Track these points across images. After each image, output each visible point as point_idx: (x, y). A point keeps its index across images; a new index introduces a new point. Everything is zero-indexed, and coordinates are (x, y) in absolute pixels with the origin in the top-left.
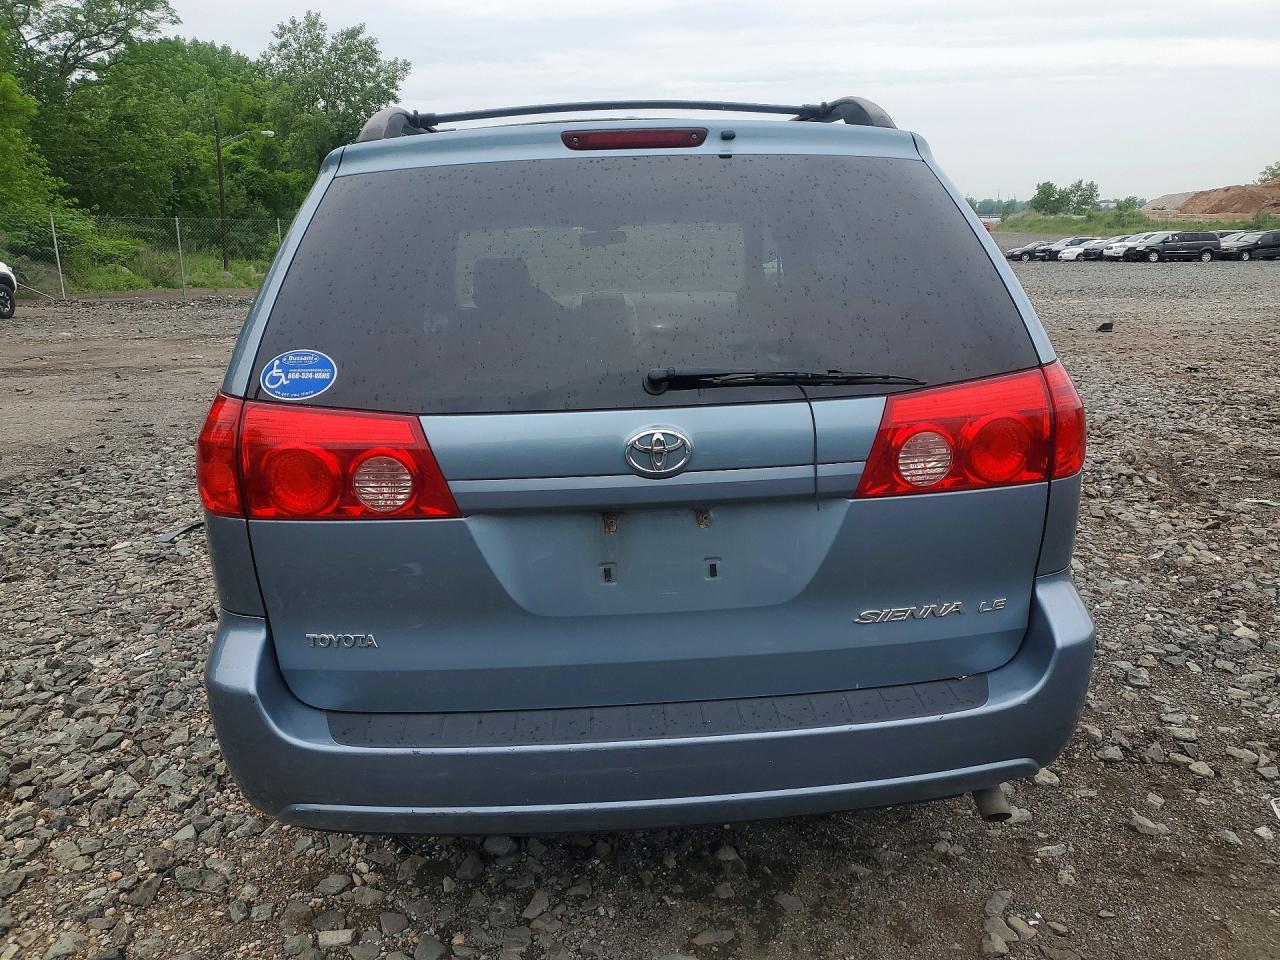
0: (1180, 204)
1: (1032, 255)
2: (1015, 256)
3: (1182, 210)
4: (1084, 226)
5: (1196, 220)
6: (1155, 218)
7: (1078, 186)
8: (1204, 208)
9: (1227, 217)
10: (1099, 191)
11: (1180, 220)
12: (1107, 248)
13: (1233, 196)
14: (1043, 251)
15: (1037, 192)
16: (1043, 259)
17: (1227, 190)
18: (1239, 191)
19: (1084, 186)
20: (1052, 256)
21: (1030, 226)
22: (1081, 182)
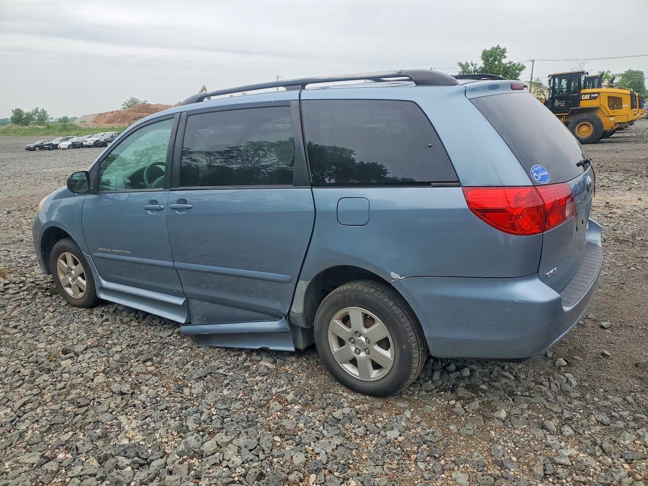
0: (93, 119)
1: (41, 147)
2: (31, 148)
3: (94, 122)
4: (47, 131)
5: (103, 127)
6: (83, 126)
7: (37, 111)
8: (105, 121)
9: (117, 125)
10: (48, 113)
11: (95, 127)
12: (84, 141)
13: (115, 115)
14: (48, 145)
15: (12, 114)
16: (49, 149)
17: (112, 112)
18: (117, 113)
19: (39, 110)
20: (55, 147)
21: (14, 132)
22: (37, 108)
